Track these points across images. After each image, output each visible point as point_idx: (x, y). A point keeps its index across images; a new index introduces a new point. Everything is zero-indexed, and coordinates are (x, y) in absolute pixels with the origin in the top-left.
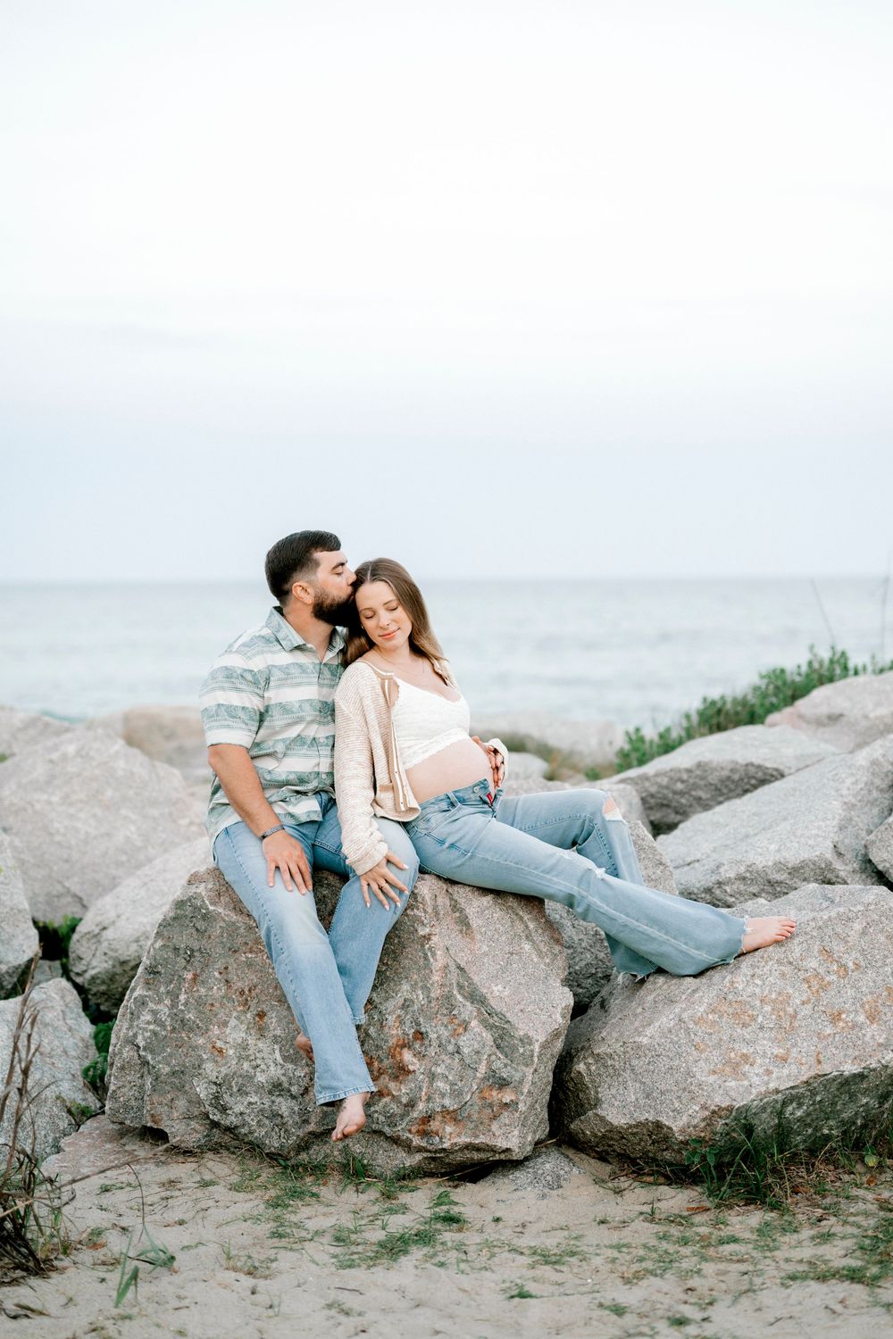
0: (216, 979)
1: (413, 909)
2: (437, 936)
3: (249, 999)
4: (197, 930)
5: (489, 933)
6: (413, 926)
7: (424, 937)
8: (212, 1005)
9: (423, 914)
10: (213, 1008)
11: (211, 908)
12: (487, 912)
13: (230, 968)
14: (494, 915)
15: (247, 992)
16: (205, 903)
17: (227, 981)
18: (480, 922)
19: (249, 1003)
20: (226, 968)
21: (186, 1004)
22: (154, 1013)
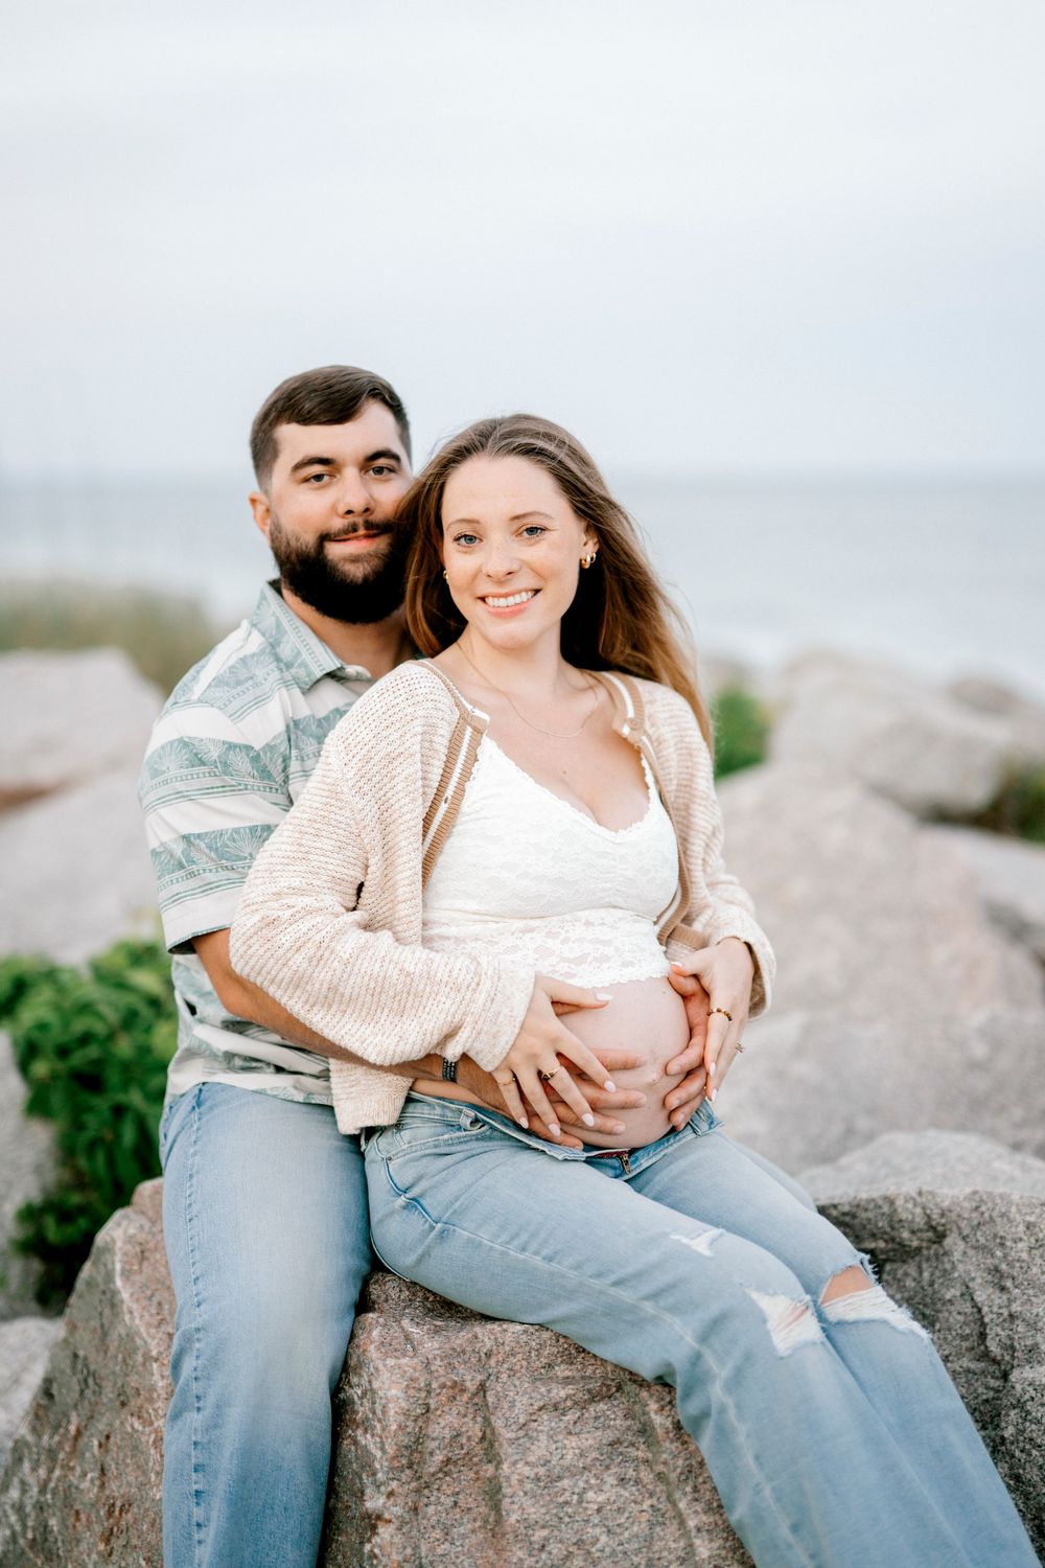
0: (94, 1456)
1: (366, 1431)
2: (391, 1528)
3: (115, 1529)
4: (102, 1326)
5: (555, 1549)
6: (361, 1479)
7: (369, 1517)
8: (77, 1513)
9: (379, 1454)
10: (78, 1524)
11: (119, 1282)
12: (566, 1483)
13: (112, 1440)
14: (591, 1495)
15: (117, 1513)
16: (114, 1269)
17: (102, 1470)
18: (534, 1512)
19: (113, 1540)
20: (108, 1437)
21: (55, 1492)
22: (24, 1485)
